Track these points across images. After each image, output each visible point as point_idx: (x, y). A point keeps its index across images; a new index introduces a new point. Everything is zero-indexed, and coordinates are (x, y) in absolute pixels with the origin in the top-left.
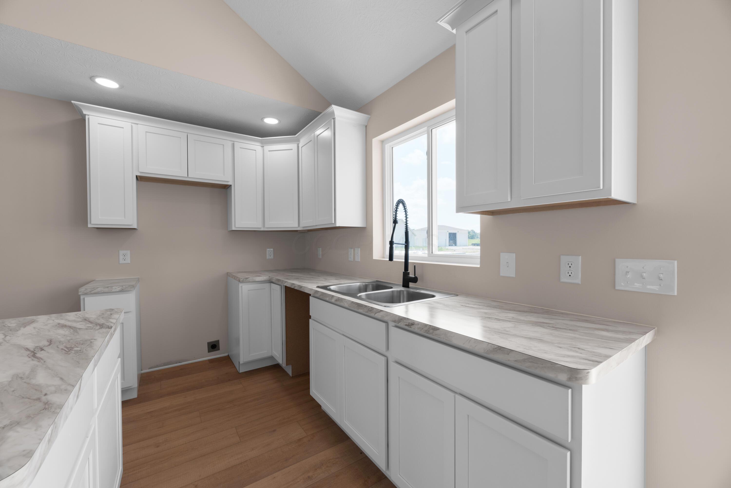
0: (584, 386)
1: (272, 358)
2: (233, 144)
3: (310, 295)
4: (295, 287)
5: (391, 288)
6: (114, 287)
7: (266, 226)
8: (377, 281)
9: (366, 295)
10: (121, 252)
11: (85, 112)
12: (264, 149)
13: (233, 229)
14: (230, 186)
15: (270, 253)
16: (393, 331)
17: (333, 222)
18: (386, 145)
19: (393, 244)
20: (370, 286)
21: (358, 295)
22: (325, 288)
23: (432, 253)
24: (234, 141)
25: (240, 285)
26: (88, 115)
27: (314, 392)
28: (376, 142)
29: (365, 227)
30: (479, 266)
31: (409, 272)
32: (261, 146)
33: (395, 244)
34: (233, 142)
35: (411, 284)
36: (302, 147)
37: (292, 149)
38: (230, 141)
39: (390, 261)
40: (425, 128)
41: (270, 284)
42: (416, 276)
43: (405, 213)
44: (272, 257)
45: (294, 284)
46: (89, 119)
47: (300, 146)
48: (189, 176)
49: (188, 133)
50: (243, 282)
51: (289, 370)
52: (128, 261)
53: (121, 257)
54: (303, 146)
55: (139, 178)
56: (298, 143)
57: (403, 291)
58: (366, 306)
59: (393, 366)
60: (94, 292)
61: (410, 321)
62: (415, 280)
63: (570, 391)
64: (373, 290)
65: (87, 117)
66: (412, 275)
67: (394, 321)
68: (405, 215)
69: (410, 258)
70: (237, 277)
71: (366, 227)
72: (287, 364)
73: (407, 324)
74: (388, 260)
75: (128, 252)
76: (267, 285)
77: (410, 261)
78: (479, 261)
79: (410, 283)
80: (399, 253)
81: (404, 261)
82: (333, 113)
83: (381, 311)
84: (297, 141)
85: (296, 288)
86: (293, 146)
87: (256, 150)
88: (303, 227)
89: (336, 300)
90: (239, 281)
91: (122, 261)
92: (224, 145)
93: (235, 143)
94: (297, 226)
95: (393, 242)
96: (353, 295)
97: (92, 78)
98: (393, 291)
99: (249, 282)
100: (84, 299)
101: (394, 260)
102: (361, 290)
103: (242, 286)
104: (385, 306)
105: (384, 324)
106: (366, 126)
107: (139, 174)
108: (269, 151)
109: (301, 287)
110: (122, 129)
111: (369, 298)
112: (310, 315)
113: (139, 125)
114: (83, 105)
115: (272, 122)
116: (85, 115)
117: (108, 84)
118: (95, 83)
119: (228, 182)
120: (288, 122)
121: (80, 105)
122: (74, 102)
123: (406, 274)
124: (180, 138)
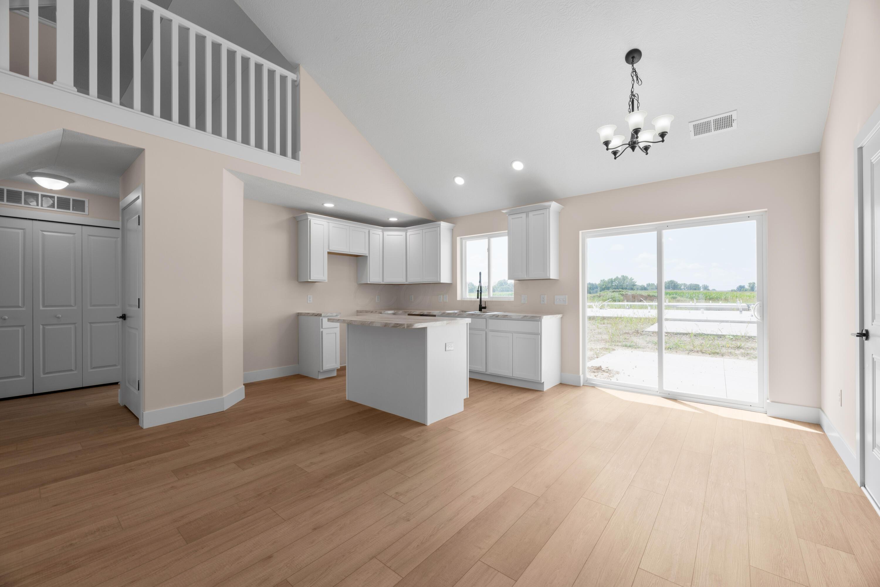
0: (542, 320)
2: (369, 231)
7: (385, 281)
10: (309, 296)
11: (309, 217)
12: (383, 233)
13: (368, 283)
14: (367, 256)
16: (489, 320)
17: (439, 280)
18: (463, 241)
23: (490, 296)
29: (452, 283)
30: (513, 300)
31: (482, 304)
32: (382, 232)
35: (483, 310)
36: (409, 235)
37: (402, 235)
38: (368, 229)
40: (487, 237)
42: (485, 306)
46: (310, 221)
47: (408, 234)
48: (350, 252)
49: (350, 226)
52: (311, 302)
53: (309, 299)
54: (411, 235)
55: (329, 253)
56: (406, 232)
59: (489, 333)
62: (485, 308)
65: (309, 220)
66: (483, 306)
67: (490, 317)
77: (482, 301)
78: (513, 298)
82: (440, 224)
83: (485, 314)
84: (407, 230)
86: (403, 234)
87: (379, 235)
88: (408, 282)
89: (459, 315)
91: (309, 302)
92: (365, 232)
93: (371, 230)
94: (404, 281)
106: (453, 229)
107: (329, 251)
108: (387, 235)
110: (323, 226)
113: (330, 223)
114: (309, 214)
115: (393, 220)
116: (308, 219)
117: (329, 205)
118: (323, 205)
119: (366, 254)
120: (402, 220)
121: (308, 214)
122: (307, 213)
123: (480, 305)
124: (346, 229)
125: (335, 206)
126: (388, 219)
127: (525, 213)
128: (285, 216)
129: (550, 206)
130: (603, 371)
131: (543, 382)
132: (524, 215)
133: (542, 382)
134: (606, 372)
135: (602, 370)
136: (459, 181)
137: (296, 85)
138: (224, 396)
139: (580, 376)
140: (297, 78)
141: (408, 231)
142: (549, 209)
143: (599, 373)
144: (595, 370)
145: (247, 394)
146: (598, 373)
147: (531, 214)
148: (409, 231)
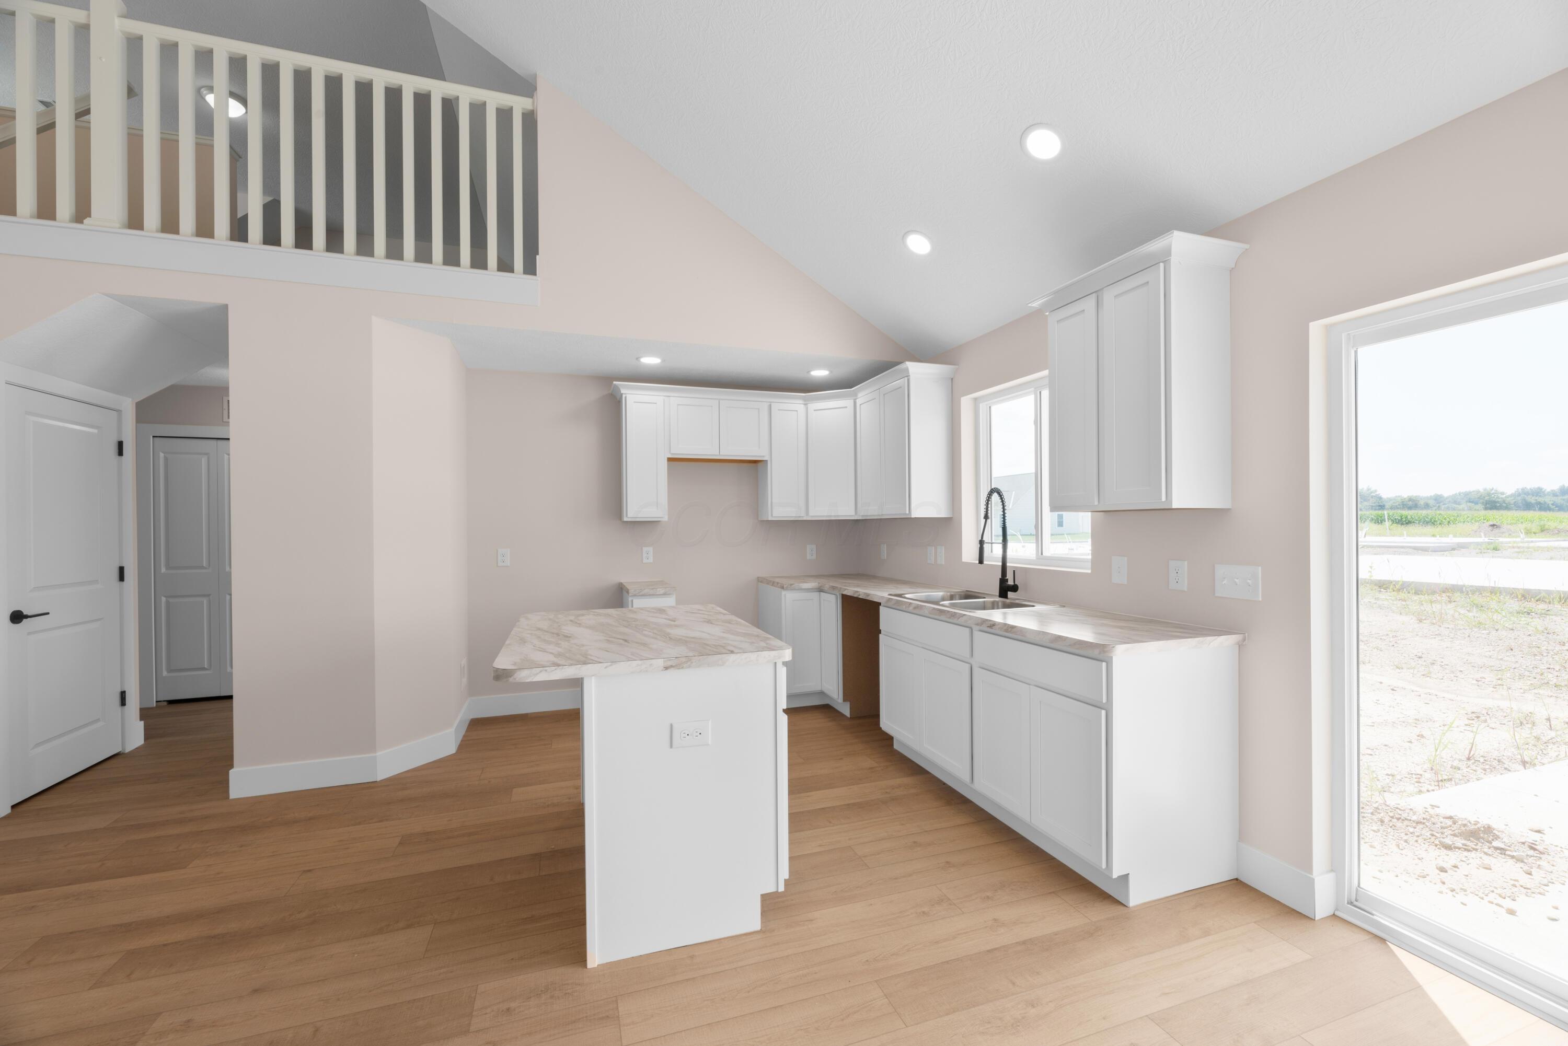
0: (1116, 658)
1: (822, 693)
2: (770, 406)
3: (880, 604)
4: (859, 595)
5: (984, 598)
6: (658, 590)
7: (811, 514)
8: (967, 591)
9: (951, 604)
10: (645, 549)
11: (622, 391)
12: (807, 408)
13: (770, 519)
14: (766, 461)
15: (811, 552)
16: (977, 634)
17: (907, 512)
18: (981, 405)
19: (984, 544)
20: (957, 596)
21: (941, 603)
22: (900, 596)
23: (1042, 554)
24: (771, 402)
25: (783, 593)
26: (625, 394)
27: (887, 723)
28: (966, 402)
29: (950, 518)
30: (1089, 571)
31: (1007, 579)
32: (805, 404)
33: (986, 543)
34: (769, 404)
35: (1010, 594)
36: (860, 405)
37: (846, 407)
38: (766, 402)
39: (980, 564)
40: (1033, 389)
41: (818, 593)
42: (1016, 583)
43: (1001, 503)
44: (814, 557)
45: (857, 592)
46: (626, 397)
47: (859, 402)
48: (721, 454)
49: (719, 400)
50: (787, 589)
51: (846, 710)
52: (651, 560)
53: (645, 555)
54: (863, 403)
56: (855, 398)
57: (998, 602)
58: (948, 612)
59: (976, 671)
60: (641, 594)
61: (990, 623)
62: (1015, 588)
63: (1104, 664)
64: (961, 599)
65: (624, 396)
66: (1011, 582)
67: (977, 624)
68: (1002, 507)
69: (1008, 560)
70: (778, 583)
71: (951, 516)
72: (844, 700)
73: (989, 625)
74: (978, 562)
75: (651, 549)
76: (817, 594)
77: (1008, 564)
78: (1089, 565)
79: (1009, 592)
80: (994, 552)
81: (1001, 564)
82: (907, 370)
83: (965, 615)
84: (854, 396)
85: (860, 597)
86: (849, 403)
87: (797, 411)
88: (863, 516)
90: (783, 588)
91: (645, 561)
92: (759, 409)
93: (773, 404)
94: (853, 513)
95: (984, 541)
96: (937, 603)
97: (638, 359)
98: (984, 602)
99: (795, 589)
100: (632, 601)
101: (985, 562)
102: (943, 599)
103: (785, 595)
104: (970, 612)
105: (968, 629)
106: (952, 379)
107: (670, 456)
108: (815, 410)
109: (868, 595)
110: (655, 405)
111: (953, 606)
112: (880, 628)
113: (671, 398)
114: (623, 384)
115: (820, 373)
116: (622, 394)
117: (651, 361)
118: (639, 361)
119: (764, 456)
120: (842, 372)
121: (620, 385)
122: (614, 382)
123: (1003, 580)
124: (712, 407)
125: (663, 361)
126: (809, 372)
127: (1094, 294)
128: (593, 394)
129: (1167, 252)
130: (1496, 848)
131: (1125, 878)
132: (1089, 304)
133: (1115, 876)
134: (1513, 857)
135: (1495, 844)
136: (919, 245)
137: (530, 120)
138: (378, 754)
139: (1312, 881)
140: (533, 103)
141: (859, 397)
142: (1166, 262)
143: (1473, 854)
144: (1455, 835)
145: (465, 745)
146: (1466, 853)
147: (1108, 296)
148: (860, 395)
